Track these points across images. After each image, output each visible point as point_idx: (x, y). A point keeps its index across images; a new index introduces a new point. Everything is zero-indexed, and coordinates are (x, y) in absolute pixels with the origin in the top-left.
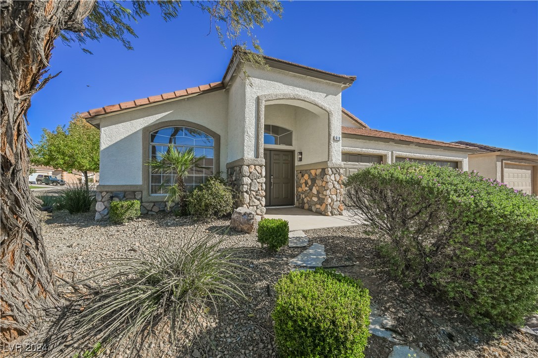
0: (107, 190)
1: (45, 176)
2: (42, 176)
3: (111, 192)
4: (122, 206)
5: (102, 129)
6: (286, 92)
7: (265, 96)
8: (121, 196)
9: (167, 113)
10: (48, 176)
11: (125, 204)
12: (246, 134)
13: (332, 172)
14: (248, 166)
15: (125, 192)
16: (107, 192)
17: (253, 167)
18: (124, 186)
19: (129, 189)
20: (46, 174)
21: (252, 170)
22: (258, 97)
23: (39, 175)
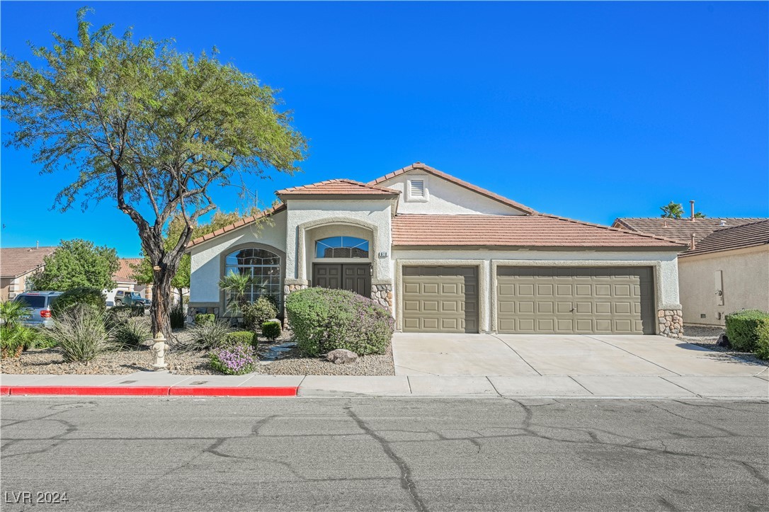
0: (195, 306)
1: (126, 293)
2: (122, 292)
3: (198, 308)
4: (202, 318)
5: (192, 257)
6: (325, 217)
7: (304, 224)
8: (204, 311)
9: (239, 238)
10: (129, 293)
11: (204, 316)
12: (287, 258)
13: (378, 289)
14: (289, 285)
15: (207, 308)
16: (195, 308)
17: (293, 286)
18: (205, 303)
19: (209, 306)
20: (126, 290)
21: (293, 289)
22: (298, 227)
23: (119, 292)
